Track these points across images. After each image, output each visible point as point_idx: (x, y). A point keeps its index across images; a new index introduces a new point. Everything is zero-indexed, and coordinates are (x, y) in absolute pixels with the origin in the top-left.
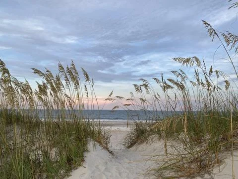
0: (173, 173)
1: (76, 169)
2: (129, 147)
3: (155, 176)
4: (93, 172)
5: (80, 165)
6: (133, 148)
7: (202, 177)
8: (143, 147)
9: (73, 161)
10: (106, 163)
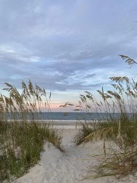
0: (111, 170)
1: (34, 166)
2: (78, 144)
3: (95, 173)
4: (47, 169)
5: (36, 163)
6: (81, 145)
7: (133, 175)
8: (88, 144)
9: (31, 159)
10: (58, 161)
